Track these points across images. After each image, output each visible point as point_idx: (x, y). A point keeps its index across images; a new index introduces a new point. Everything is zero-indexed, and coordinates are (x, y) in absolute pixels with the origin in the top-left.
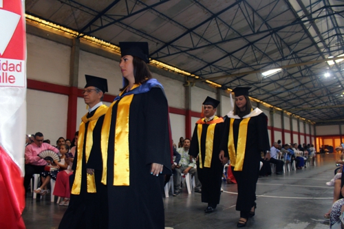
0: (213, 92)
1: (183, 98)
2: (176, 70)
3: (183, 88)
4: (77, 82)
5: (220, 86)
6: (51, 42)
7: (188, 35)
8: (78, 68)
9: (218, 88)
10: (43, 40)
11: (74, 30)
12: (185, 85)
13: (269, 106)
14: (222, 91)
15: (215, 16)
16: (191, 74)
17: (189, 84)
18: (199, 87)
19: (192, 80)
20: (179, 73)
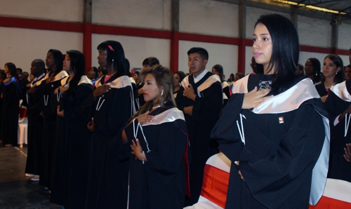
1: (330, 37)
2: (324, 10)
3: (330, 27)
12: (333, 23)
16: (340, 11)
17: (337, 22)
18: (347, 23)
19: (340, 18)
20: (327, 12)
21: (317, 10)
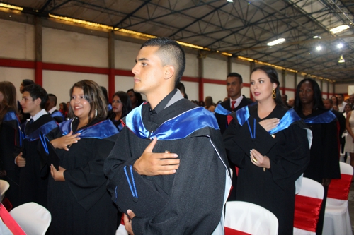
0: (224, 60)
1: (197, 68)
2: (191, 45)
3: (197, 60)
4: (114, 65)
5: (231, 55)
6: (94, 37)
7: (197, 23)
8: (114, 54)
9: (229, 57)
10: (89, 36)
11: (109, 26)
12: (199, 57)
13: (281, 68)
14: (232, 59)
15: (217, 9)
16: (204, 47)
17: (202, 56)
18: (211, 57)
19: (205, 53)
20: (193, 48)
21: (184, 46)
